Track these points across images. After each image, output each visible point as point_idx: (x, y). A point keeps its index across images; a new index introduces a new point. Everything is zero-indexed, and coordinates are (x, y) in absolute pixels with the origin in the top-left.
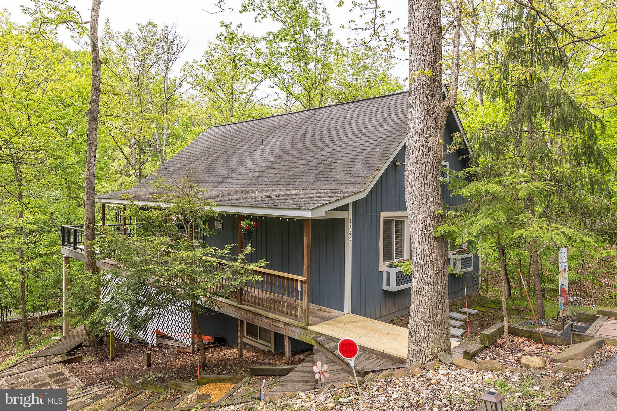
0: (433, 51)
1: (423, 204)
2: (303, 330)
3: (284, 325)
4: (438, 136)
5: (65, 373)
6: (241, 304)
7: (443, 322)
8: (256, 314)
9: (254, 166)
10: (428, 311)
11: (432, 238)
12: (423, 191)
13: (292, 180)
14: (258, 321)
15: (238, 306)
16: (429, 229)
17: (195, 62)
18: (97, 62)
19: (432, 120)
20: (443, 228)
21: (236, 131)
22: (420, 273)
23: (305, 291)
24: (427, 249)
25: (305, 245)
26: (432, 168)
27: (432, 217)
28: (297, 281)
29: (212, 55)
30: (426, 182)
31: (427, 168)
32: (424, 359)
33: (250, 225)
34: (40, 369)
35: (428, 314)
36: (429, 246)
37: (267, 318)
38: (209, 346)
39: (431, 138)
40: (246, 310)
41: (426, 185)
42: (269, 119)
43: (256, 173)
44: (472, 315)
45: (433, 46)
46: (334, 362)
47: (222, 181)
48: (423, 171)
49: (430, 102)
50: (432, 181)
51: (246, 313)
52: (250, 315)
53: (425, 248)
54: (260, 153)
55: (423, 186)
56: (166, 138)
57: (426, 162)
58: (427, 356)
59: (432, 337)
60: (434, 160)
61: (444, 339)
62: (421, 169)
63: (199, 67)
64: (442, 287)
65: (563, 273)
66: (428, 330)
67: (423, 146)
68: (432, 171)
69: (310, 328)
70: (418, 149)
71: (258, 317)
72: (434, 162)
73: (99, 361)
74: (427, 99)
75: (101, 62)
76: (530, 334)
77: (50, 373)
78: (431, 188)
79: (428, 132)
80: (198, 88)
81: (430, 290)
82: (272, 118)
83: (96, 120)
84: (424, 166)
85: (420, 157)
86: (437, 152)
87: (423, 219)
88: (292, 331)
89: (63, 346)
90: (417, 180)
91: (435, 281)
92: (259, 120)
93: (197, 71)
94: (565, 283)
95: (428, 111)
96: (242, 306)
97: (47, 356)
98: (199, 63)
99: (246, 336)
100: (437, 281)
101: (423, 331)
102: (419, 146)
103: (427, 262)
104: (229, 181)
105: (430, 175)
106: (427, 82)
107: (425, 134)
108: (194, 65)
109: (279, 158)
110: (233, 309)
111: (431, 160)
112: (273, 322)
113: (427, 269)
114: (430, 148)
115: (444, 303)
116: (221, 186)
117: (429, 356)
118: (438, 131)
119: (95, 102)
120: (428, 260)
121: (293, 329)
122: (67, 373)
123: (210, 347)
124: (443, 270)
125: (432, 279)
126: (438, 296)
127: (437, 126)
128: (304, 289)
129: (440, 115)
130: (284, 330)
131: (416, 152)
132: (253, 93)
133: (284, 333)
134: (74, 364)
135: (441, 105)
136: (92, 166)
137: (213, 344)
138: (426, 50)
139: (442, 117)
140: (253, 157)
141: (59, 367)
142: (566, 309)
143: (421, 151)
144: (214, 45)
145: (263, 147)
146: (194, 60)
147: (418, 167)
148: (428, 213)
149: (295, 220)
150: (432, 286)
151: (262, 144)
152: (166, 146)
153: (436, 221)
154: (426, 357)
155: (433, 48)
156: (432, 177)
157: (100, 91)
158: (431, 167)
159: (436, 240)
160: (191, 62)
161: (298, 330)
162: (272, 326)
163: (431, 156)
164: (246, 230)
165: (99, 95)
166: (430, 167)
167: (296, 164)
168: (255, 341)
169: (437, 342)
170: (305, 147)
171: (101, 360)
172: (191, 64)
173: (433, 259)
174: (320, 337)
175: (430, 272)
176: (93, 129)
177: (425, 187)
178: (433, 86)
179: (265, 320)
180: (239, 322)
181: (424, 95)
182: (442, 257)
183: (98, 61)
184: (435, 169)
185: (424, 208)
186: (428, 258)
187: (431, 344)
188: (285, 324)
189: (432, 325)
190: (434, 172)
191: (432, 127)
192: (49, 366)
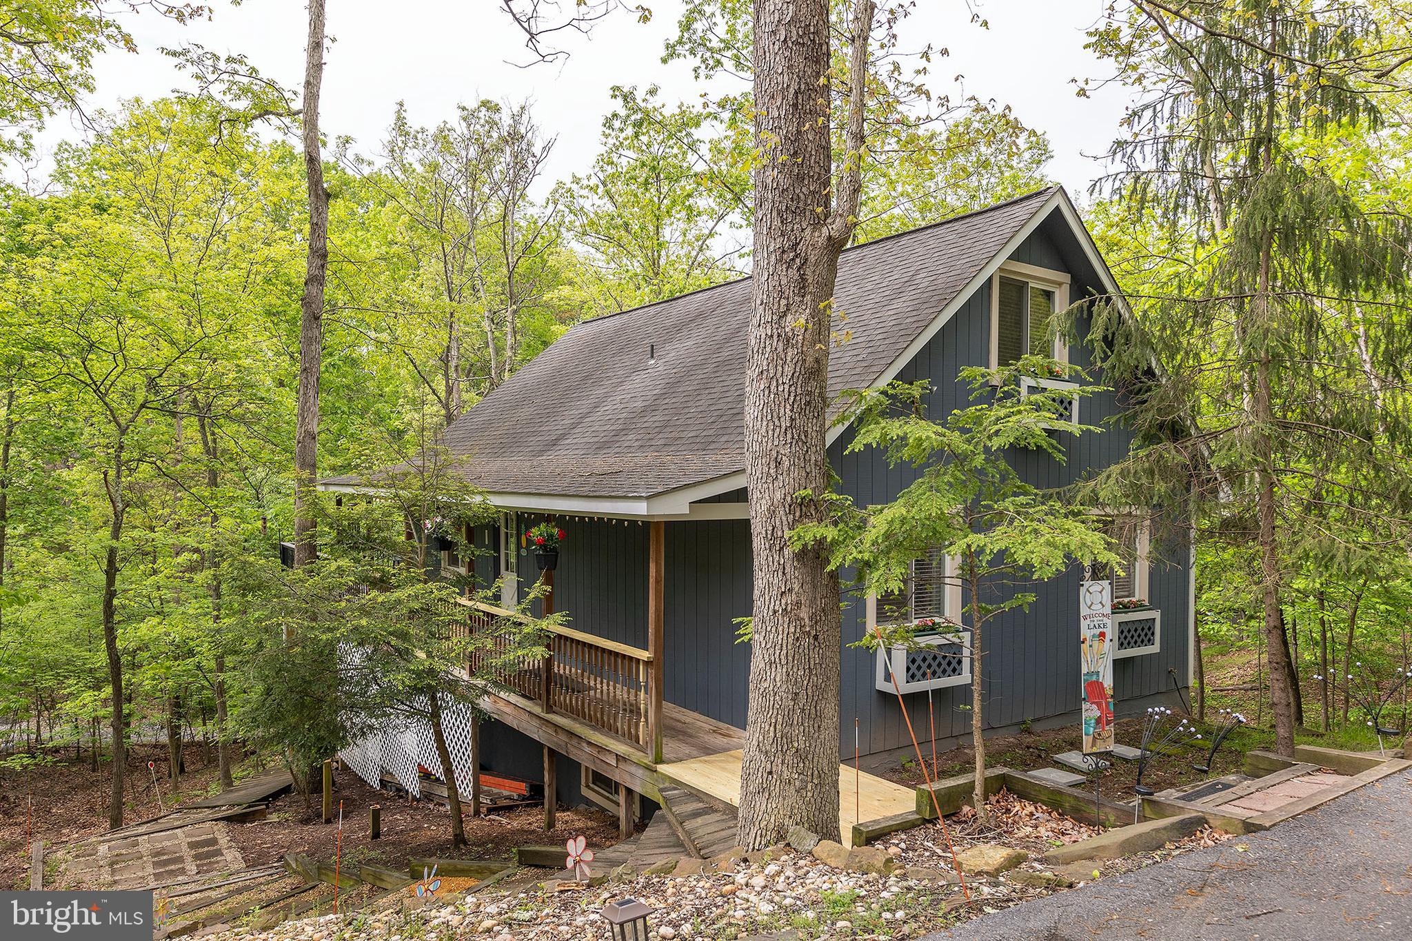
0: (795, 105)
1: (768, 474)
2: (648, 773)
3: (618, 760)
4: (808, 311)
5: (221, 842)
6: (550, 710)
7: (810, 757)
8: (571, 734)
9: (622, 406)
10: (772, 729)
11: (786, 557)
12: (770, 444)
13: (678, 436)
14: (575, 751)
15: (543, 715)
16: (780, 534)
17: (576, 180)
18: (317, 196)
19: (793, 273)
20: (814, 531)
21: (616, 331)
22: (762, 639)
23: (652, 684)
24: (776, 581)
25: (651, 580)
26: (793, 388)
27: (787, 506)
28: (638, 661)
29: (612, 163)
30: (777, 423)
31: (781, 389)
32: (758, 839)
33: (551, 536)
34: (179, 830)
35: (772, 734)
36: (780, 573)
37: (589, 743)
38: (519, 803)
39: (789, 317)
40: (557, 727)
41: (778, 430)
42: (687, 298)
43: (620, 422)
44: (1127, 761)
45: (796, 93)
46: (682, 845)
47: (555, 443)
48: (772, 396)
49: (789, 228)
50: (792, 420)
51: (556, 731)
52: (563, 737)
53: (771, 579)
54: (643, 375)
55: (770, 432)
56: (510, 354)
57: (779, 375)
58: (764, 833)
59: (777, 789)
60: (798, 370)
61: (809, 794)
62: (767, 392)
63: (585, 192)
64: (810, 672)
65: (1096, 644)
66: (770, 773)
67: (772, 336)
68: (792, 394)
69: (661, 768)
70: (762, 345)
71: (575, 742)
72: (796, 375)
73: (301, 822)
74: (782, 222)
75: (328, 196)
76: (1054, 798)
77: (194, 839)
78: (789, 436)
79: (783, 302)
80: (590, 240)
81: (777, 679)
82: (692, 297)
83: (317, 318)
84: (775, 384)
85: (765, 363)
86: (805, 349)
87: (768, 510)
88: (632, 775)
89: (251, 791)
90: (759, 419)
91: (790, 658)
92: (667, 301)
93: (581, 201)
94: (1101, 670)
95: (783, 252)
96: (550, 717)
97: (215, 807)
98: (585, 182)
99: (592, 785)
100: (796, 656)
101: (760, 775)
102: (763, 336)
103: (775, 612)
104: (567, 442)
105: (788, 406)
106: (781, 181)
107: (776, 306)
108: (574, 187)
109: (671, 387)
110: (535, 722)
111: (788, 370)
112: (599, 752)
113: (774, 629)
114: (788, 341)
115: (813, 711)
116: (549, 453)
117: (769, 833)
118: (808, 297)
119: (316, 279)
120: (776, 608)
121: (633, 769)
122: (223, 840)
123: (517, 806)
124: (813, 633)
125: (784, 652)
126: (797, 694)
127: (804, 287)
128: (649, 680)
129: (812, 259)
130: (617, 771)
131: (758, 351)
132: (707, 242)
133: (617, 778)
134: (249, 825)
135: (816, 234)
136: (310, 415)
137: (528, 799)
138: (778, 104)
139: (816, 264)
140: (627, 386)
141: (215, 828)
142: (1105, 734)
143: (768, 349)
144: (615, 141)
145: (653, 362)
146: (574, 176)
147: (762, 387)
148: (778, 495)
149: (640, 523)
150: (784, 670)
151: (652, 357)
152: (510, 370)
153: (798, 514)
154: (761, 836)
155: (797, 98)
156: (792, 411)
157: (325, 256)
158: (790, 386)
159: (798, 560)
160: (568, 180)
161: (640, 772)
162: (598, 761)
163: (789, 359)
164: (543, 546)
165: (323, 266)
166: (787, 386)
167: (699, 398)
168: (608, 798)
169: (789, 801)
170: (730, 357)
171: (306, 821)
172: (568, 185)
173: (790, 606)
174: (675, 789)
175: (780, 637)
176: (311, 338)
177: (776, 435)
178: (797, 191)
179: (587, 749)
180: (546, 751)
181: (775, 214)
182: (813, 601)
183: (320, 192)
184: (799, 391)
185: (771, 485)
186: (778, 602)
187: (774, 806)
188: (618, 757)
189: (780, 761)
190: (798, 398)
191: (792, 288)
192: (197, 826)
